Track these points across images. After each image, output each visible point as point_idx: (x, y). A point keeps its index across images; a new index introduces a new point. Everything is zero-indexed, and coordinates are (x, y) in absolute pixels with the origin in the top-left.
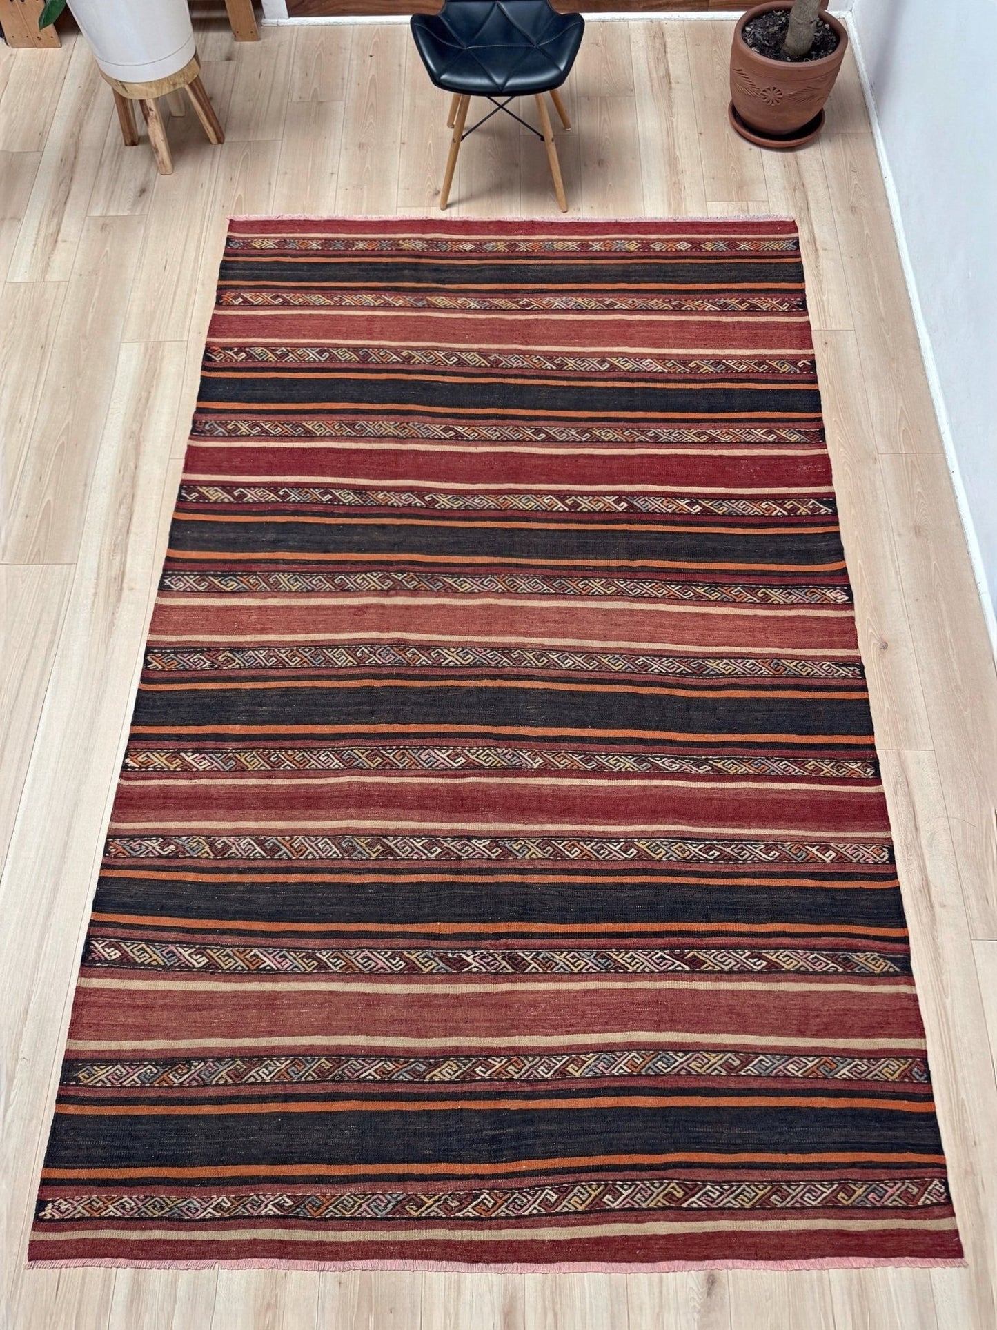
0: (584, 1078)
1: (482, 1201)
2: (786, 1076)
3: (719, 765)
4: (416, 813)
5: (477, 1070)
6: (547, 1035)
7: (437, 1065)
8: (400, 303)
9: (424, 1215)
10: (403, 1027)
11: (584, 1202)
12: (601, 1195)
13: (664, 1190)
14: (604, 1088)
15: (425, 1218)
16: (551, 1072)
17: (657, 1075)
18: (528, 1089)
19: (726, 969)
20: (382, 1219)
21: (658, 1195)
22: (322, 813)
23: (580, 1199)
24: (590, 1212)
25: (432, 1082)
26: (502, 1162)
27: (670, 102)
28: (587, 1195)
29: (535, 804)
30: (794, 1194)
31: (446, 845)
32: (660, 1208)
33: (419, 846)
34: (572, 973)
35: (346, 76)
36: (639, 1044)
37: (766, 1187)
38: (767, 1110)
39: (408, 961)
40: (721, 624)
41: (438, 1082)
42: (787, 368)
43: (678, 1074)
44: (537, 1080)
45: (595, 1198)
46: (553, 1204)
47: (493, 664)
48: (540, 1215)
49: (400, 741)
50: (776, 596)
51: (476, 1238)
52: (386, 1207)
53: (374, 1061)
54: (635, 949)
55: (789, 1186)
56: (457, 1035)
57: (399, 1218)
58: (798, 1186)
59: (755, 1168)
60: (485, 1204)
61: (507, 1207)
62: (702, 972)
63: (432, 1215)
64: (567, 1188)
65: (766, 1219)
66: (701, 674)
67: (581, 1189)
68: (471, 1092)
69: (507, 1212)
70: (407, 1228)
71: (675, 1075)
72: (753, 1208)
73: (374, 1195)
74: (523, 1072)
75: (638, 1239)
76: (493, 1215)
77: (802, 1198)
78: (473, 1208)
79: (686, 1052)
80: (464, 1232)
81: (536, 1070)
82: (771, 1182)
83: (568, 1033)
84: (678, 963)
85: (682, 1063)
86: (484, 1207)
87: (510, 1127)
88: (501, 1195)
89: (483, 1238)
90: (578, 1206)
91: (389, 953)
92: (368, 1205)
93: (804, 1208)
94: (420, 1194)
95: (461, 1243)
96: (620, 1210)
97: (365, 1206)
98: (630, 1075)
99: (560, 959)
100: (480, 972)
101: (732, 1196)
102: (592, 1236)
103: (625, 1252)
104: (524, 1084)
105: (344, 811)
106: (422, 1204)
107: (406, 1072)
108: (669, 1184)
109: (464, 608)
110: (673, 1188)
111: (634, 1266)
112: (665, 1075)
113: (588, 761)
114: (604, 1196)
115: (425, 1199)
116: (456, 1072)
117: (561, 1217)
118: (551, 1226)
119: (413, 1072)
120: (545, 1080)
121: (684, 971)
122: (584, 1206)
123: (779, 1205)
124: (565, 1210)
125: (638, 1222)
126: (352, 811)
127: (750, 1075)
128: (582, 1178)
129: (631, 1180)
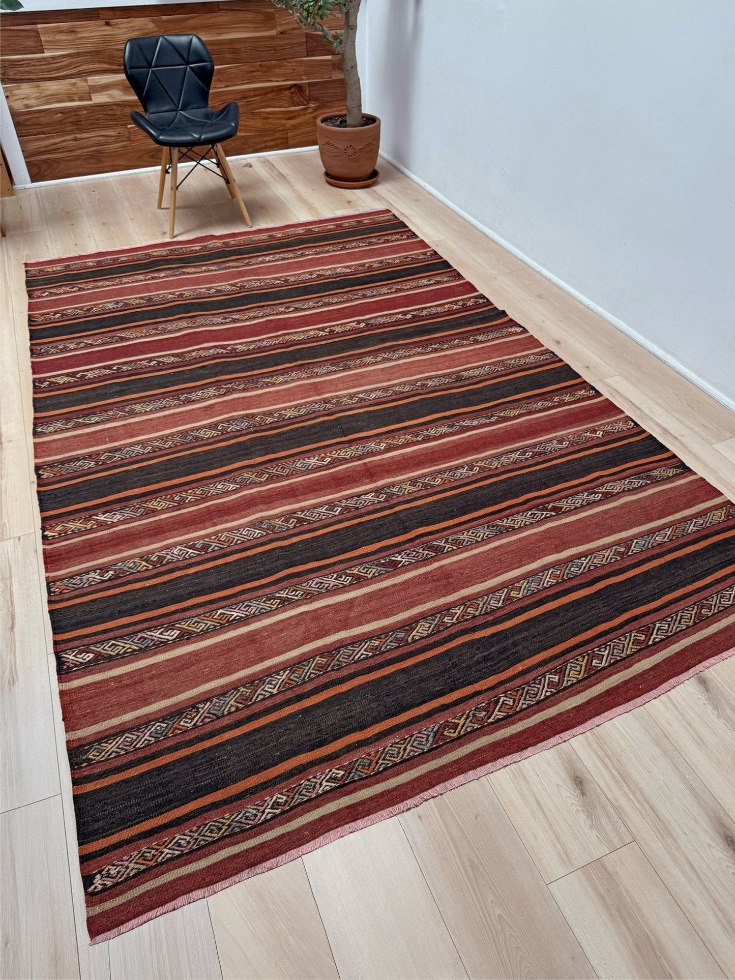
0: (526, 596)
1: (503, 703)
2: (658, 544)
3: (502, 415)
4: (311, 495)
5: (446, 620)
6: (482, 582)
7: (412, 629)
8: (163, 275)
9: (462, 733)
10: (371, 615)
11: (580, 672)
12: (589, 662)
13: (630, 640)
14: (544, 598)
15: (464, 735)
16: (501, 601)
17: (575, 576)
18: (491, 618)
19: (578, 505)
20: (429, 751)
21: (628, 645)
22: (236, 516)
23: (576, 671)
24: (589, 677)
25: (414, 641)
26: (501, 672)
27: (289, 183)
28: (579, 667)
29: (394, 467)
30: (714, 603)
31: (343, 504)
32: (635, 653)
33: (323, 511)
34: (477, 542)
35: (80, 200)
36: (551, 563)
37: (694, 608)
38: (661, 567)
39: (352, 575)
40: (457, 357)
41: (419, 640)
42: (422, 257)
43: (589, 570)
44: (493, 611)
45: (586, 666)
46: (559, 683)
47: (321, 409)
48: (553, 695)
49: (276, 463)
50: (481, 338)
51: (515, 732)
52: (427, 740)
53: (361, 644)
54: (512, 515)
55: (708, 600)
56: (416, 605)
57: (443, 744)
58: (713, 597)
59: (679, 601)
60: (506, 704)
61: (525, 700)
62: (564, 513)
63: (469, 730)
64: (561, 668)
65: (708, 626)
66: (461, 379)
67: (572, 665)
68: (449, 636)
69: (527, 702)
70: (453, 749)
72: (695, 624)
73: (412, 736)
74: (480, 609)
75: (634, 678)
76: (518, 710)
77: (720, 603)
78: (499, 711)
79: (586, 556)
80: (502, 731)
81: (489, 604)
82: (695, 604)
83: (497, 575)
84: (545, 513)
85: (587, 563)
86: (508, 707)
87: (493, 647)
88: (514, 693)
89: (520, 729)
90: (577, 676)
91: (335, 575)
92: (412, 746)
93: (726, 608)
94: (450, 720)
95: (505, 740)
96: (609, 666)
97: (409, 748)
98: (557, 583)
99: (465, 536)
100: (411, 563)
101: (677, 622)
102: (601, 692)
103: (631, 692)
104: (486, 616)
105: (254, 509)
106: (456, 726)
107: (391, 642)
108: (631, 635)
109: (285, 390)
110: (636, 636)
111: (645, 697)
112: (581, 574)
113: (417, 436)
114: (592, 662)
115: (457, 721)
116: (430, 627)
117: (570, 689)
118: (567, 699)
119: (397, 640)
120: (499, 608)
121: (552, 516)
122: (582, 674)
123: (710, 614)
124: (570, 683)
125: (627, 668)
126: (261, 507)
127: (636, 553)
128: (568, 658)
129: (603, 644)
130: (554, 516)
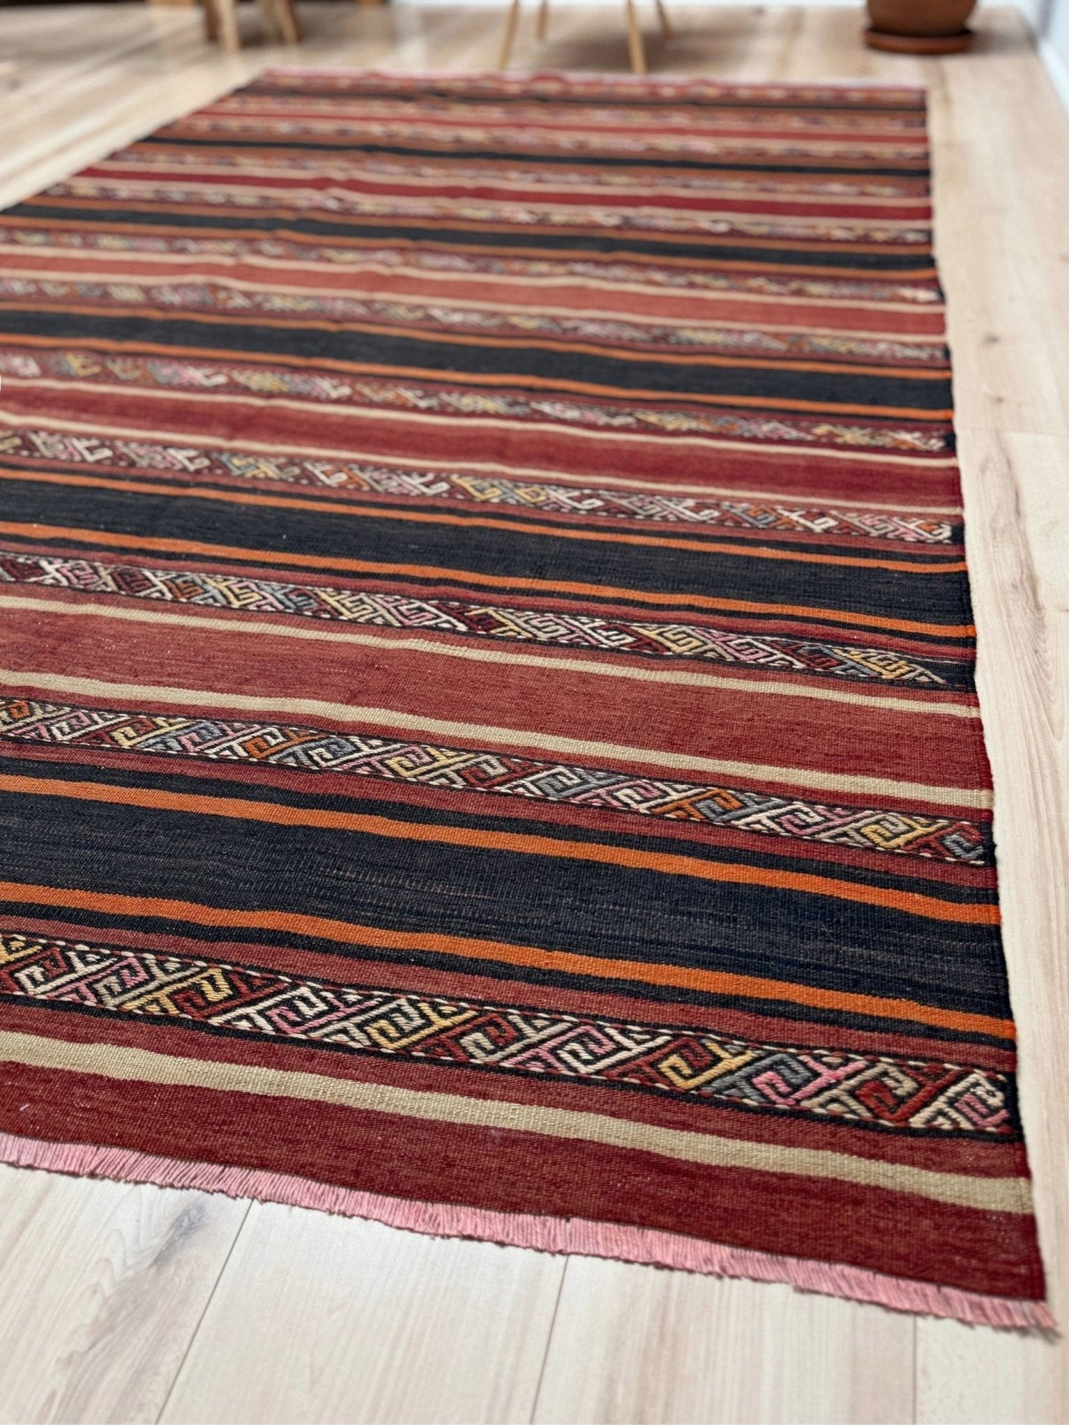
0: (139, 750)
2: (606, 807)
3: (652, 419)
6: (113, 681)
12: (18, 965)
13: (184, 980)
14: (171, 776)
16: (78, 734)
17: (300, 768)
19: (543, 638)
21: (160, 987)
30: (535, 1037)
31: (124, 450)
33: (80, 447)
34: (226, 607)
36: (292, 716)
37: (462, 1011)
38: (535, 861)
42: (889, 156)
43: (351, 773)
54: (374, 592)
55: (526, 1019)
58: (554, 1022)
59: (452, 969)
62: (489, 637)
65: (429, 1088)
71: (345, 772)
72: (404, 1055)
74: (20, 723)
77: (553, 1051)
79: (390, 741)
81: (50, 723)
82: (482, 1003)
83: (158, 683)
84: (445, 618)
85: (370, 756)
93: (550, 1075)
96: (44, 1004)
98: (242, 762)
99: (215, 586)
101: (358, 1019)
108: (203, 972)
110: (211, 980)
112: (321, 770)
121: (453, 630)
123: (480, 1058)
125: (72, 1038)
127: (521, 796)
130: (459, 633)
